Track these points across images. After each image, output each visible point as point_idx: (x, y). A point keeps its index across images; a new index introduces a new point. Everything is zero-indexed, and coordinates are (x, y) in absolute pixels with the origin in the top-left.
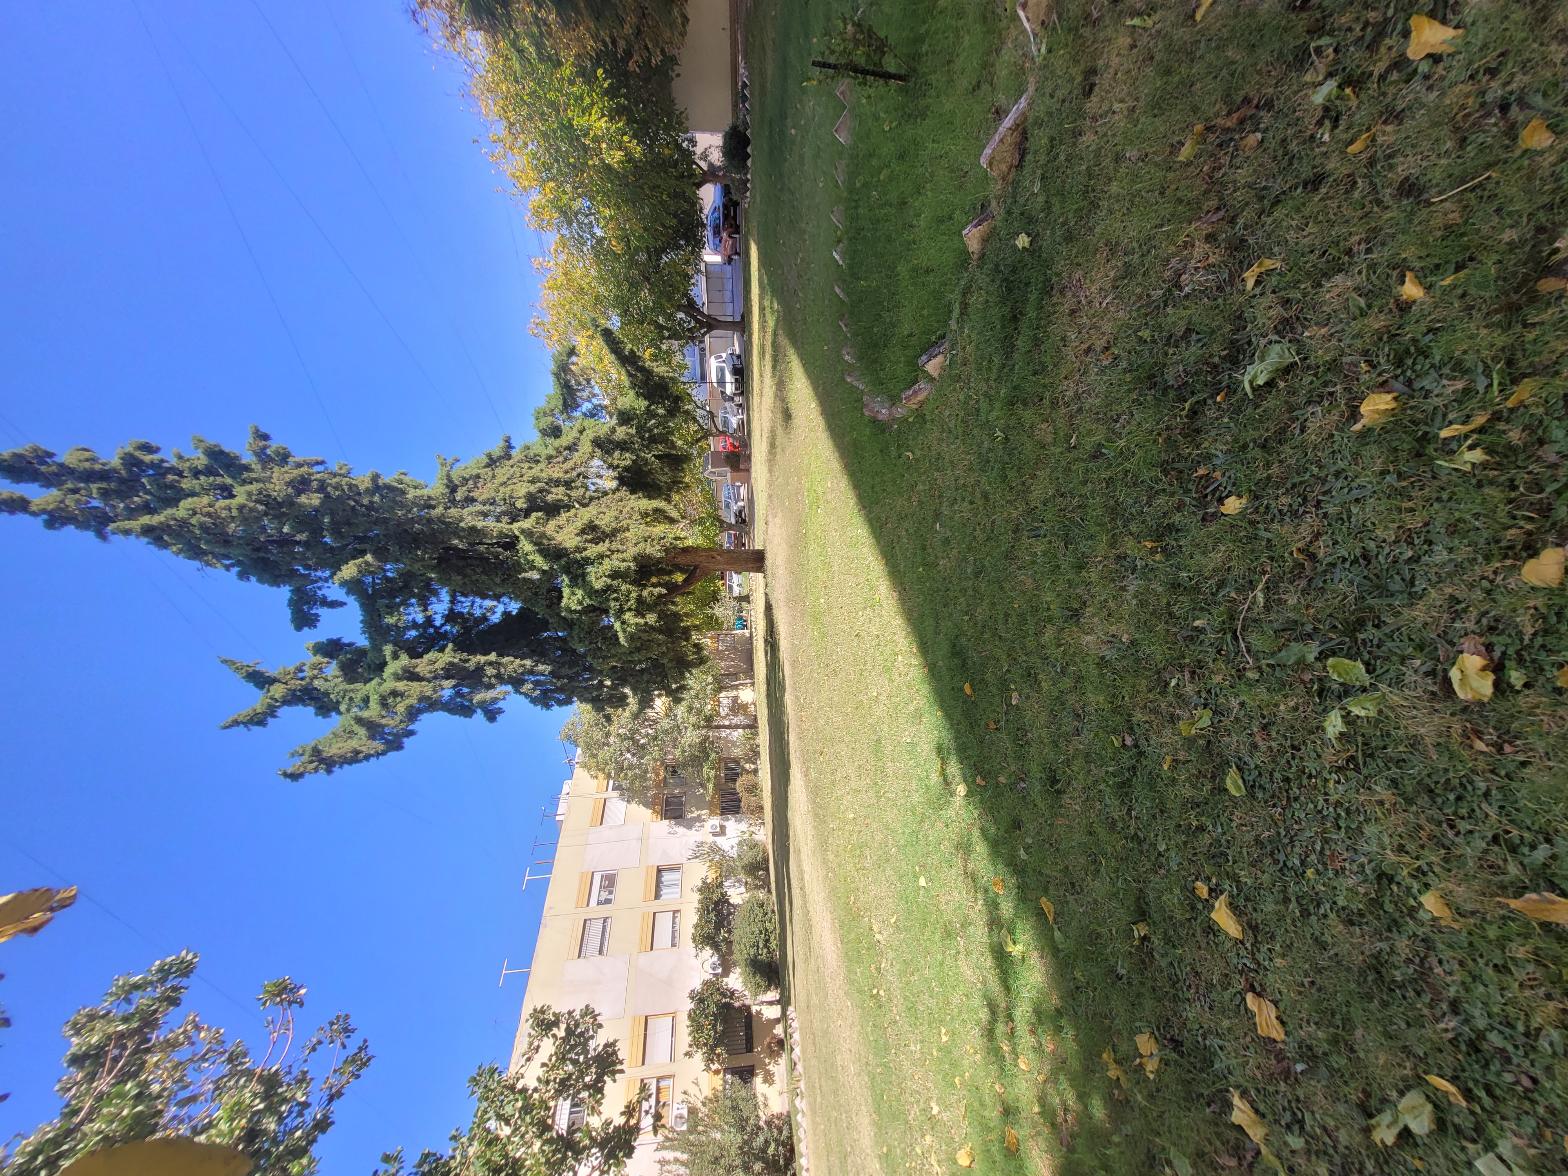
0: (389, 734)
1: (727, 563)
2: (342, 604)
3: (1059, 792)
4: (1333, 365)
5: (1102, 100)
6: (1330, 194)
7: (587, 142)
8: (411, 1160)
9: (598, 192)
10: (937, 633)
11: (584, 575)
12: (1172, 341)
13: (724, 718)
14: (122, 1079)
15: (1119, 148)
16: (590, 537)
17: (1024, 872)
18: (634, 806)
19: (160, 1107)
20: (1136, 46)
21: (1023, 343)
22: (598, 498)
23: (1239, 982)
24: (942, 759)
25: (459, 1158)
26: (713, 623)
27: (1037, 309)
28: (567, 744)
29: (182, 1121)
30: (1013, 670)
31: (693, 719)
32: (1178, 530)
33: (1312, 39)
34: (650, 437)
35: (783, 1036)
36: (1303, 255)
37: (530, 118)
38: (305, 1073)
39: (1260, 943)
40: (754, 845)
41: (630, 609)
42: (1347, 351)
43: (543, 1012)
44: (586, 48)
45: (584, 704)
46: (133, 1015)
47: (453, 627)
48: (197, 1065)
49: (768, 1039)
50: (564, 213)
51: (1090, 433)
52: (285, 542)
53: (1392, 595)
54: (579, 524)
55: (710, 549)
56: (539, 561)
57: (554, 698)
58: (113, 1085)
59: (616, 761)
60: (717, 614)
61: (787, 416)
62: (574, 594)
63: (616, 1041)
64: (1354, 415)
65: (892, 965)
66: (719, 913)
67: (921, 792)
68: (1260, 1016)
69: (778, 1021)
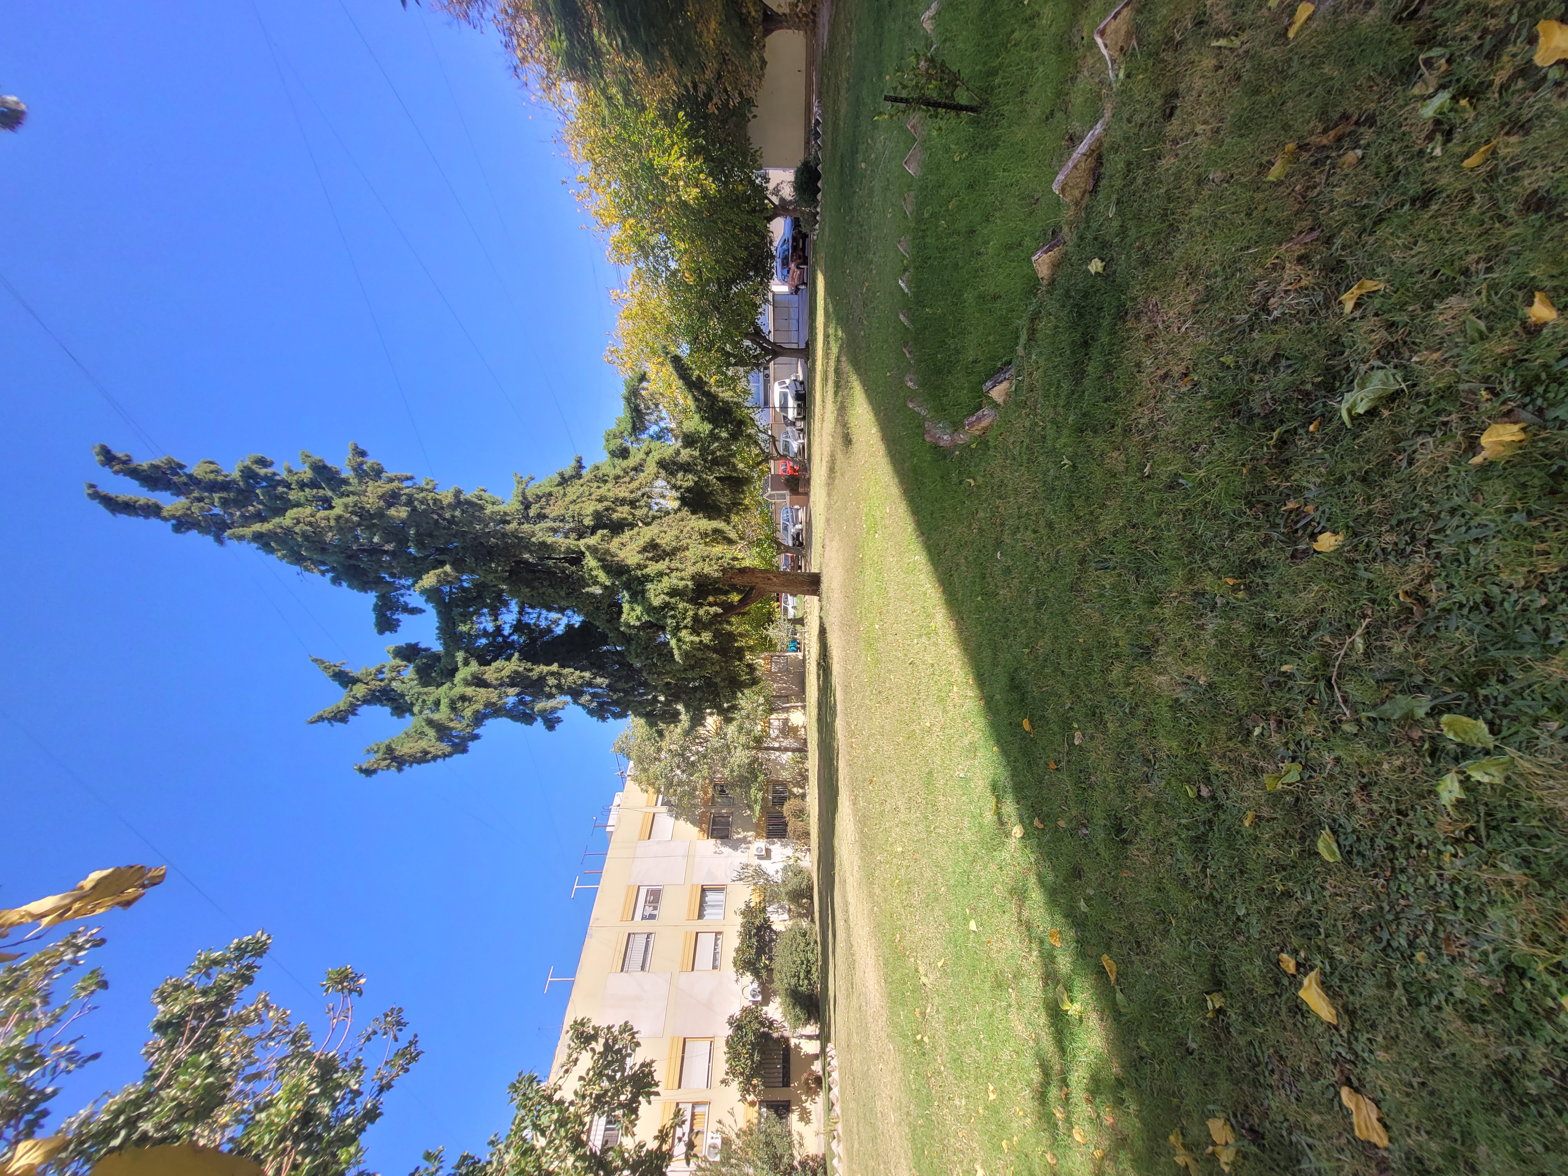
0: (456, 737)
1: (783, 585)
2: (421, 611)
3: (1125, 842)
4: (1447, 394)
5: (1184, 122)
6: (1444, 210)
7: (666, 180)
8: (451, 1161)
9: (674, 227)
10: (995, 664)
11: (643, 592)
12: (1259, 367)
13: (774, 740)
14: (198, 1049)
15: (1201, 170)
16: (651, 555)
17: (1085, 925)
18: (681, 822)
19: (229, 1080)
20: (1222, 67)
21: (1093, 368)
22: (661, 517)
23: (1332, 1074)
24: (997, 797)
25: (495, 1164)
26: (767, 644)
27: (1109, 334)
28: (620, 757)
29: (247, 1096)
30: (1076, 708)
31: (743, 739)
32: (1263, 568)
33: (1421, 51)
34: (712, 460)
35: (821, 1073)
36: (1411, 275)
37: (614, 159)
38: (359, 1061)
39: (1358, 1031)
40: (799, 872)
41: (686, 627)
42: (1465, 377)
43: (582, 1024)
44: (668, 93)
45: (638, 718)
46: (211, 989)
47: (520, 637)
48: (264, 1043)
49: (805, 1075)
50: (641, 248)
51: (1166, 462)
52: (375, 551)
53: (1522, 647)
54: (641, 542)
55: (766, 571)
56: (602, 577)
57: (609, 711)
58: (190, 1055)
59: (666, 777)
60: (771, 635)
61: (848, 440)
62: (633, 610)
63: (653, 1061)
64: (1473, 446)
65: (937, 1011)
66: (761, 939)
67: (974, 830)
68: (1358, 1115)
69: (816, 1057)
